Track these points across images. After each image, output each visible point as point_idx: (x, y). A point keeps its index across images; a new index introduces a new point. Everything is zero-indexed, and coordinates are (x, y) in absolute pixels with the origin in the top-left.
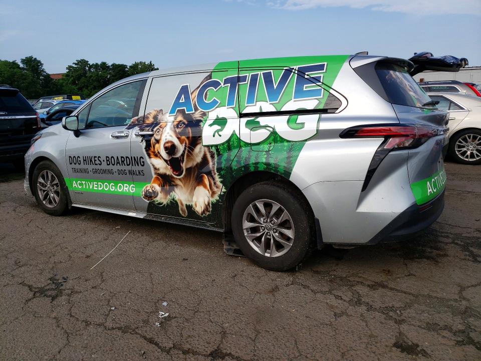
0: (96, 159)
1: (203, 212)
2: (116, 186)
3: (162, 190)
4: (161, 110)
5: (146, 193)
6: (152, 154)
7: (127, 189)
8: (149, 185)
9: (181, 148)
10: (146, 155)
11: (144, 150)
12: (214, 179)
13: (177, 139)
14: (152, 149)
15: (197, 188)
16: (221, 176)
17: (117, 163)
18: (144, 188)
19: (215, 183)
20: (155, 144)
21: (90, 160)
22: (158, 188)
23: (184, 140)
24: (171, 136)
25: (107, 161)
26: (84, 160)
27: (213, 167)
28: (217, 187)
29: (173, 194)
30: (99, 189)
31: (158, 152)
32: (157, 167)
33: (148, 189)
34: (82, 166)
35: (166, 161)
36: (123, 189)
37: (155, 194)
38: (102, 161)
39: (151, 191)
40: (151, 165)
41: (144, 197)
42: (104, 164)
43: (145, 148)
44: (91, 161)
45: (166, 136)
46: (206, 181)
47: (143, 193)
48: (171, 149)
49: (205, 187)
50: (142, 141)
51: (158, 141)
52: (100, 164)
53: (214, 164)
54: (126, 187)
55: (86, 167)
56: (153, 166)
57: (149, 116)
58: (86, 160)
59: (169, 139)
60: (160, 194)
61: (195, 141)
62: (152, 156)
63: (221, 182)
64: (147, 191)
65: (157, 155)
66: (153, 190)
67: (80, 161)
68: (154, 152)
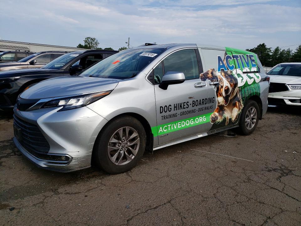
0: (185, 104)
1: (235, 120)
2: (194, 120)
3: (219, 114)
4: (214, 69)
5: (212, 119)
6: (219, 94)
7: (201, 120)
8: (213, 114)
9: (231, 89)
10: (216, 96)
11: (215, 93)
12: (240, 102)
13: (229, 85)
14: (219, 92)
15: (234, 109)
16: (243, 101)
17: (200, 104)
18: (211, 116)
19: (241, 104)
20: (221, 88)
21: (179, 106)
22: (217, 114)
23: (232, 85)
24: (227, 83)
25: (193, 104)
26: (175, 107)
27: (240, 97)
28: (241, 106)
29: (224, 115)
30: (182, 126)
31: (222, 93)
32: (219, 101)
33: (212, 116)
34: (173, 112)
35: (224, 97)
36: (199, 121)
37: (216, 117)
38: (189, 105)
39: (214, 117)
40: (217, 101)
41: (211, 122)
42: (190, 107)
43: (216, 92)
44: (181, 106)
45: (225, 84)
46: (238, 105)
47: (211, 119)
48: (227, 91)
49: (237, 107)
50: (215, 87)
51: (222, 87)
52: (187, 108)
53: (240, 95)
54: (201, 118)
55: (176, 112)
56: (218, 101)
57: (208, 72)
58: (176, 107)
59: (227, 85)
60: (219, 117)
61: (236, 85)
62: (219, 96)
63: (243, 103)
64: (212, 117)
65: (221, 95)
66: (215, 116)
67: (171, 109)
68: (220, 93)
